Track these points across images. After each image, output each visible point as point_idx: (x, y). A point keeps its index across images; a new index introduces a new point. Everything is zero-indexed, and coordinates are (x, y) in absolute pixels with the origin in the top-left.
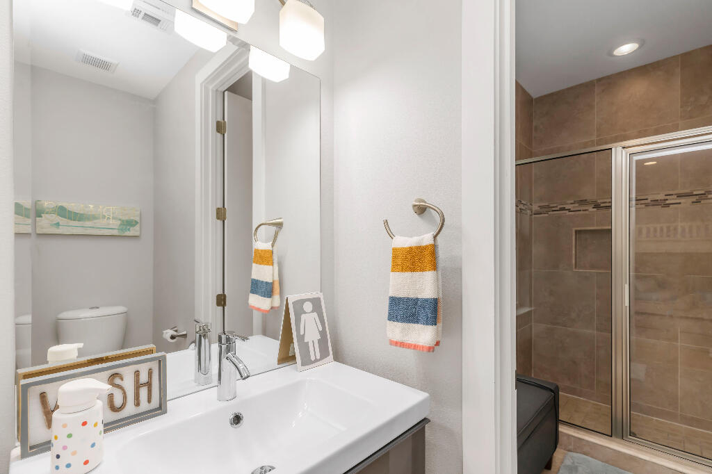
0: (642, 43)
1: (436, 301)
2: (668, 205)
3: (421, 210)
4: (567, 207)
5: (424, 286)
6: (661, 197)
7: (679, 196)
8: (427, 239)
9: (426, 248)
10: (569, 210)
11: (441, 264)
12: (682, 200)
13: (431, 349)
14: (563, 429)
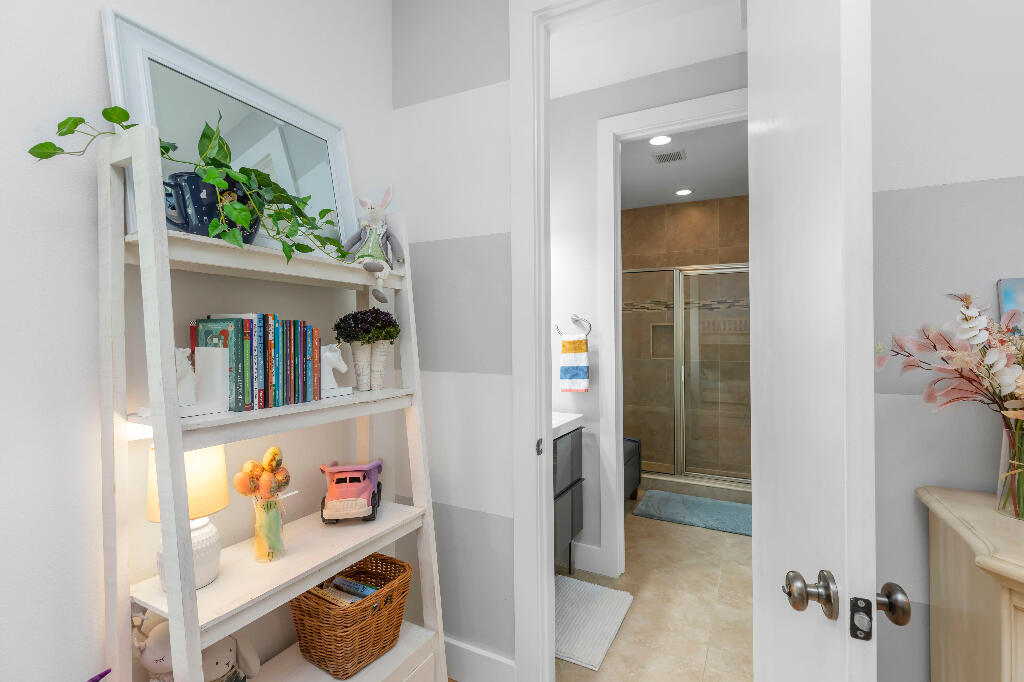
0: (693, 191)
1: (588, 367)
2: (712, 309)
3: (576, 321)
4: (646, 306)
5: (582, 360)
6: (708, 302)
7: (719, 303)
8: (582, 337)
9: (581, 341)
10: (648, 309)
11: (590, 349)
12: (720, 306)
13: (587, 390)
14: (644, 476)
